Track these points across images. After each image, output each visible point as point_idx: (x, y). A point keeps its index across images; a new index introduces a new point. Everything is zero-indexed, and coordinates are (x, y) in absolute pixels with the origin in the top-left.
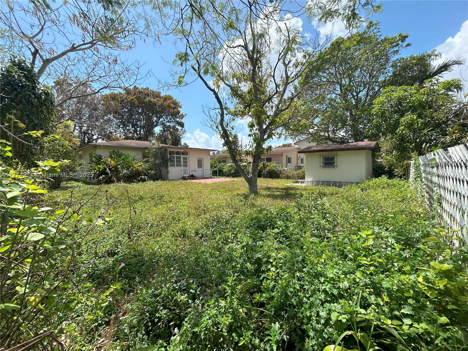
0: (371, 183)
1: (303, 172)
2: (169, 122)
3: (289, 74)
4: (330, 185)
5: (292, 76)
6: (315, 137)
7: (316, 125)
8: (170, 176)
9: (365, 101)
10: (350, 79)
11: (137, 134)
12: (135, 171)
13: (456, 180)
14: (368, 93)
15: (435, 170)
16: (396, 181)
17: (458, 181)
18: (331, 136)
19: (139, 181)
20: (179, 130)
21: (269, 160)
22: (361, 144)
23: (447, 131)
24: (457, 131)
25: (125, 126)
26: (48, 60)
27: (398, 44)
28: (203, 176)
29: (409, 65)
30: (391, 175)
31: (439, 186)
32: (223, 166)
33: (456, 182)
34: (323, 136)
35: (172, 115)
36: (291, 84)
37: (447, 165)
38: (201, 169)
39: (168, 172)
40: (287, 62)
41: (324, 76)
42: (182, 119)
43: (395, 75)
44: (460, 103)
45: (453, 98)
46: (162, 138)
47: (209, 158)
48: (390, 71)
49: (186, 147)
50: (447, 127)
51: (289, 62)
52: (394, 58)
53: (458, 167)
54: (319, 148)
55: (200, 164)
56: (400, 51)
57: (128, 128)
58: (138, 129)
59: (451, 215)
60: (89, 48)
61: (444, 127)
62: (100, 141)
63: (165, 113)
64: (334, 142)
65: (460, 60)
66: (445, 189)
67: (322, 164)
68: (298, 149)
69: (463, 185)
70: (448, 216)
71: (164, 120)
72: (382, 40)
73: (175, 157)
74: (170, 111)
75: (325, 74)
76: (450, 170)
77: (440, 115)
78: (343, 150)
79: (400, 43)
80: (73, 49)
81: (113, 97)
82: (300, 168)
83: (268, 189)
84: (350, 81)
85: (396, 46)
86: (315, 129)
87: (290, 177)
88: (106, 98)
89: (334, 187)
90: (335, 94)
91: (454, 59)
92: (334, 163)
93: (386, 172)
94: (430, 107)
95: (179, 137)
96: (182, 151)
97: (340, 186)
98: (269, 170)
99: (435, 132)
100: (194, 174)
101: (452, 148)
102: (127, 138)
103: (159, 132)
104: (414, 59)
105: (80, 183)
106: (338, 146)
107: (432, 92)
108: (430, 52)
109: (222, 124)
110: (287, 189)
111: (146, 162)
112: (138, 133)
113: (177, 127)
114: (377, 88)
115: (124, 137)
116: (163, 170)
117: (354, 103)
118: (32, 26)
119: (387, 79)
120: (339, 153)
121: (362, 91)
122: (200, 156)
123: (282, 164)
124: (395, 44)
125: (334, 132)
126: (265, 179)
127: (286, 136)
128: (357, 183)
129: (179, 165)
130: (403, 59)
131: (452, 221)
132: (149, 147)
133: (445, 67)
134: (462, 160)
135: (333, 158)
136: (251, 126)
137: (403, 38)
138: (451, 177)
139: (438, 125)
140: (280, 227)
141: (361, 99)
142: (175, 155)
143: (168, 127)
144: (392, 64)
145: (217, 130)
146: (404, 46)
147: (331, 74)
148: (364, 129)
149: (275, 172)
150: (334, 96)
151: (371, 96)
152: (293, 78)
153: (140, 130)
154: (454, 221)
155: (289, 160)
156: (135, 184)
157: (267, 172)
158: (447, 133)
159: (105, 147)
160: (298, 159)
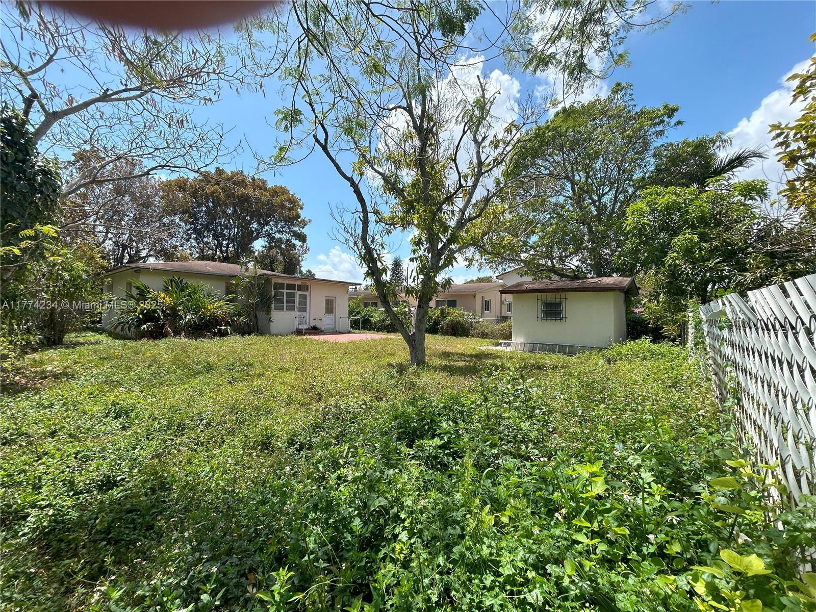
0: (623, 350)
1: (510, 327)
2: (279, 232)
3: (483, 157)
4: (554, 352)
5: (487, 161)
6: (531, 267)
7: (532, 247)
8: (274, 327)
9: (613, 209)
10: (587, 173)
11: (222, 252)
12: (210, 316)
13: (767, 357)
14: (616, 197)
15: (726, 333)
16: (664, 347)
17: (770, 359)
18: (557, 265)
19: (215, 335)
20: (298, 247)
21: (452, 304)
22: (606, 280)
23: (746, 264)
24: (762, 265)
25: (200, 234)
26: (55, 113)
27: (662, 121)
28: (334, 329)
29: (681, 155)
30: (657, 336)
31: (735, 364)
32: (371, 312)
33: (767, 362)
34: (544, 265)
35: (285, 221)
36: (486, 174)
37: (747, 325)
38: (331, 316)
39: (270, 320)
40: (480, 139)
41: (544, 166)
42: (303, 228)
43: (658, 170)
44: (764, 219)
45: (754, 210)
46: (265, 261)
47: (347, 297)
48: (651, 165)
49: (310, 276)
50: (747, 258)
51: (484, 138)
52: (657, 143)
53: (768, 330)
54: (536, 286)
55: (330, 308)
56: (666, 132)
57: (205, 240)
58: (225, 242)
59: (760, 428)
60: (135, 98)
61: (741, 257)
62: (151, 260)
63: (274, 217)
64: (562, 276)
65: (761, 151)
66: (746, 373)
67: (540, 315)
68: (502, 286)
69: (782, 369)
70: (755, 428)
71: (272, 229)
72: (637, 113)
73: (285, 294)
74: (282, 213)
75: (547, 164)
76: (753, 336)
77: (735, 237)
78: (576, 291)
79: (666, 119)
80: (105, 97)
81: (181, 185)
82: (504, 319)
83: (446, 355)
84: (588, 177)
85: (659, 124)
86: (531, 253)
87: (487, 334)
88: (167, 187)
89: (560, 355)
90: (565, 196)
91: (752, 148)
92: (560, 312)
93: (650, 331)
94: (718, 223)
95: (297, 259)
96: (298, 283)
97: (571, 353)
98: (452, 321)
99: (727, 266)
100: (319, 325)
101: (755, 291)
102: (202, 257)
103: (261, 249)
104: (689, 145)
105: (104, 335)
106: (568, 283)
107: (720, 198)
108: (713, 135)
109: (364, 239)
110: (480, 356)
111: (231, 301)
112: (224, 249)
113: (294, 241)
114: (631, 190)
115: (197, 255)
116: (262, 315)
117: (595, 213)
118: (32, 55)
119: (647, 175)
120: (569, 295)
121: (606, 193)
122: (330, 293)
123: (475, 311)
124: (657, 120)
125: (561, 259)
126: (444, 337)
127: (481, 263)
128: (601, 349)
129: (291, 308)
130: (672, 144)
131: (763, 441)
132: (238, 273)
133: (739, 161)
134: (776, 318)
135: (560, 304)
136: (418, 243)
137: (671, 112)
138: (755, 349)
139: (733, 254)
140: (445, 434)
141: (605, 205)
142: (285, 291)
143: (277, 241)
144: (655, 153)
145: (355, 248)
146: (672, 124)
147: (557, 163)
148: (611, 255)
149: (462, 324)
150: (561, 199)
151: (621, 202)
152: (489, 165)
153: (228, 245)
154: (766, 441)
155: (487, 306)
156: (206, 340)
157: (447, 325)
158: (747, 266)
159: (157, 272)
160: (502, 303)
